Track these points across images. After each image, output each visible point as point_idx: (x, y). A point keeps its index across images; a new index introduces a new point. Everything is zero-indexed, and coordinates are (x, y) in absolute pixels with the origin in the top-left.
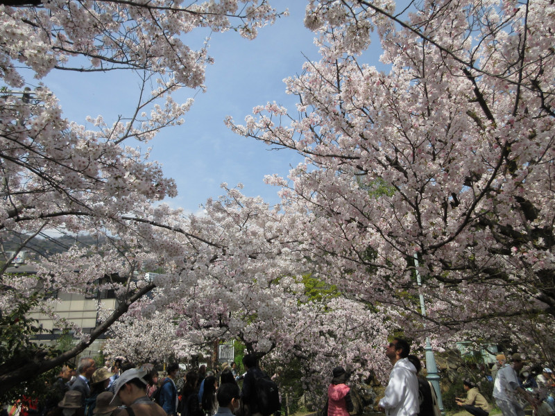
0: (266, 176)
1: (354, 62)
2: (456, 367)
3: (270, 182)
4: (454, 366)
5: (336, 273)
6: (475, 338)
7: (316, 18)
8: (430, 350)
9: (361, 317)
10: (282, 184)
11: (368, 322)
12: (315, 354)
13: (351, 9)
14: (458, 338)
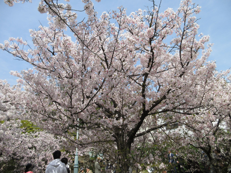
0: (11, 71)
1: (62, 32)
2: (87, 162)
3: (13, 74)
4: (86, 162)
5: (38, 120)
6: (95, 150)
7: (43, 9)
8: (77, 155)
9: (49, 141)
10: (19, 76)
11: (52, 143)
12: (23, 158)
13: (58, 11)
14: (89, 150)
